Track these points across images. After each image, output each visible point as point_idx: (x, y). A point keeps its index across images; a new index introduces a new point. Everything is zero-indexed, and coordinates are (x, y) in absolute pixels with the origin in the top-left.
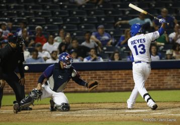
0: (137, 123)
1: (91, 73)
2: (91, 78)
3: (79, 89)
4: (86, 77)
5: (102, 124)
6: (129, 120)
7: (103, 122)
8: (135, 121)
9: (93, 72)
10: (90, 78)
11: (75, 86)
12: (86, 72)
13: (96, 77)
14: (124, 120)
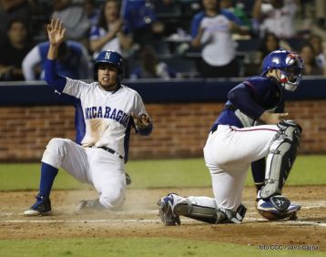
0: (169, 242)
1: (51, 112)
2: (51, 124)
3: (19, 153)
4: (37, 121)
5: (80, 244)
6: (148, 234)
7: (82, 240)
8: (165, 235)
9: (56, 108)
10: (47, 125)
11: (10, 146)
12: (38, 109)
13: (63, 123)
14: (134, 233)
